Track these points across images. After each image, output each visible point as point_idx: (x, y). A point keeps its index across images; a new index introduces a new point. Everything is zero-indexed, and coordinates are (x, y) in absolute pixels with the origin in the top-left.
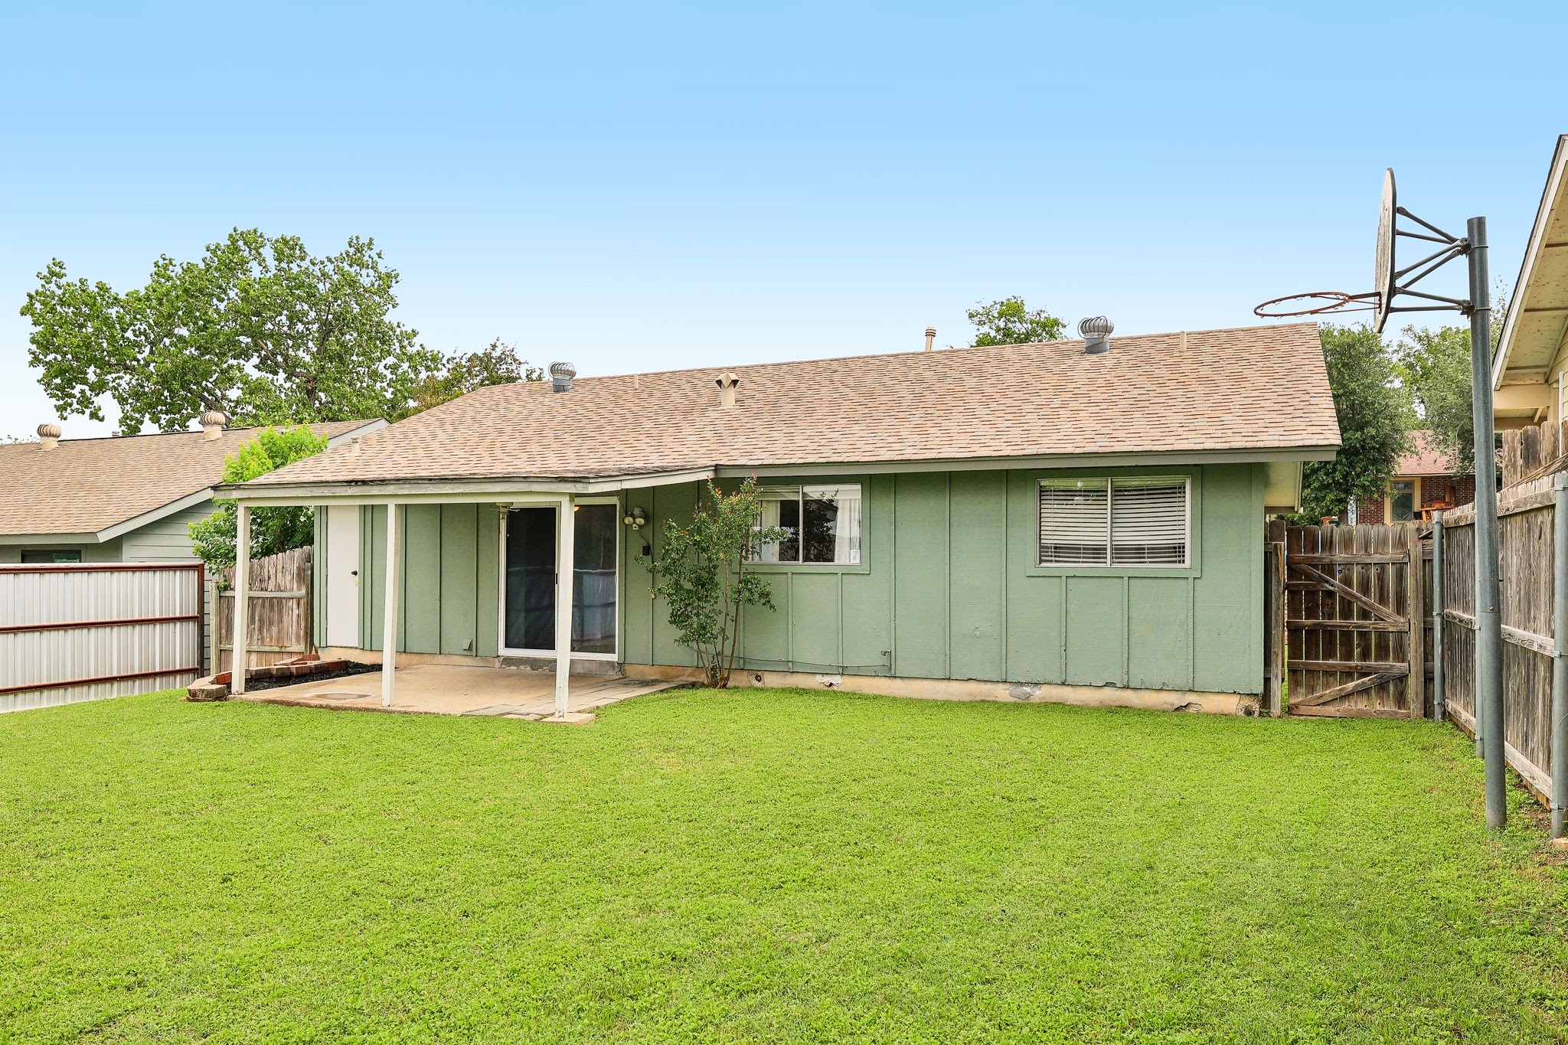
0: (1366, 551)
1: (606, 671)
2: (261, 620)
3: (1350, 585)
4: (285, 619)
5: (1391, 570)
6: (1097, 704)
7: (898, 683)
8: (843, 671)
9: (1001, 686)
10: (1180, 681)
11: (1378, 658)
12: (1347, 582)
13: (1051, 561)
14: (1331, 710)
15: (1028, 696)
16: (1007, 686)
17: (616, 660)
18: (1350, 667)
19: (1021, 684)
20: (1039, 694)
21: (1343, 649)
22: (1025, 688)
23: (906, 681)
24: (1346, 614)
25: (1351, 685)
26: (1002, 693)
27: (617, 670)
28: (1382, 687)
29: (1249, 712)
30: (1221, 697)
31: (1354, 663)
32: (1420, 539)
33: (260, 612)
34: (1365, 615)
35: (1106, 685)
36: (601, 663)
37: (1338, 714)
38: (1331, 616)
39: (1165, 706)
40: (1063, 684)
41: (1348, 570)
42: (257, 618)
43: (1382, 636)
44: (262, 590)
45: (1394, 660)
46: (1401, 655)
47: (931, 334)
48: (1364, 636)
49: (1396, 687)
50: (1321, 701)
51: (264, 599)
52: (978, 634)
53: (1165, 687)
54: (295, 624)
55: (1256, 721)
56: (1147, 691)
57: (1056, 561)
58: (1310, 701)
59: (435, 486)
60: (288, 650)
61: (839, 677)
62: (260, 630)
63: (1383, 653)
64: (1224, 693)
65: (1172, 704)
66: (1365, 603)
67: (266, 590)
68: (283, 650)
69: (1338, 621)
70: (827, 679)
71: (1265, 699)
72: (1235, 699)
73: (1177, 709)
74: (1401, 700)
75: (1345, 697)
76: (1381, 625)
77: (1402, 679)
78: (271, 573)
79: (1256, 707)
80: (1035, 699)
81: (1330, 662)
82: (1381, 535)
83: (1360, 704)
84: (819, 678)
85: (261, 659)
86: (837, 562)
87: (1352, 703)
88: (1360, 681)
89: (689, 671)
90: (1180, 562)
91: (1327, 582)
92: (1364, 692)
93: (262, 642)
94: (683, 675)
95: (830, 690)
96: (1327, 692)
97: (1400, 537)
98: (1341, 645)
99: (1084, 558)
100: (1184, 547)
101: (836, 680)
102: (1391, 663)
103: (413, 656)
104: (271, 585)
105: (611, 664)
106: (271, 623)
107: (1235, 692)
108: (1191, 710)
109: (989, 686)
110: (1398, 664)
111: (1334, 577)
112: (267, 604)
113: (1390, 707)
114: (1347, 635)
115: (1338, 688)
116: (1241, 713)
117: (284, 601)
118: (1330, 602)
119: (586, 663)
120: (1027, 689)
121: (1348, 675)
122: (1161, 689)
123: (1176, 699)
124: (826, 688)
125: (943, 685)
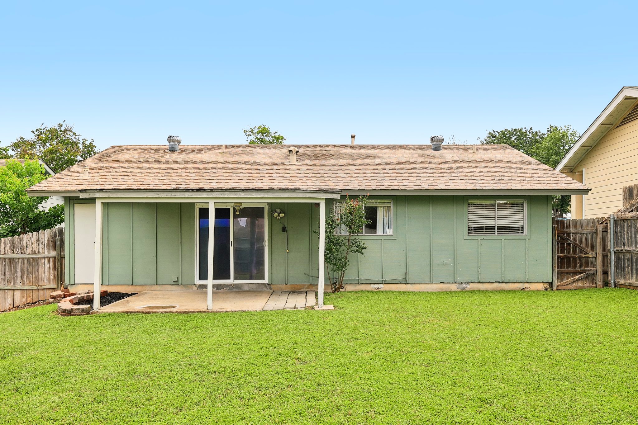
0: (581, 228)
1: (262, 288)
2: (22, 271)
3: (576, 241)
4: (40, 270)
5: (589, 236)
6: (491, 289)
7: (409, 286)
8: (384, 282)
9: (453, 285)
10: (522, 279)
11: (586, 267)
12: (575, 240)
13: (472, 233)
14: (570, 286)
15: (465, 288)
16: (456, 284)
17: (267, 282)
18: (577, 271)
19: (462, 283)
20: (469, 287)
21: (574, 264)
22: (463, 285)
23: (413, 285)
24: (575, 252)
25: (577, 277)
26: (454, 287)
27: (268, 287)
28: (587, 278)
29: (546, 289)
30: (537, 284)
31: (578, 269)
32: (599, 224)
33: (21, 266)
34: (581, 252)
35: (496, 282)
36: (259, 285)
37: (572, 288)
38: (569, 253)
39: (517, 289)
40: (479, 282)
41: (575, 236)
42: (18, 270)
43: (587, 258)
44: (22, 253)
45: (591, 268)
46: (593, 266)
47: (353, 137)
48: (580, 259)
49: (591, 277)
50: (566, 284)
51: (23, 259)
52: (444, 263)
53: (517, 282)
54: (47, 272)
55: (549, 293)
56: (510, 283)
57: (474, 233)
58: (563, 284)
59: (245, 193)
60: (43, 287)
61: (382, 285)
62: (21, 277)
63: (587, 264)
64: (538, 282)
65: (520, 288)
66: (582, 247)
67: (25, 254)
68: (40, 288)
69: (572, 254)
70: (376, 286)
71: (551, 284)
72: (542, 284)
73: (521, 290)
74: (593, 281)
75: (574, 282)
76: (587, 255)
77: (594, 274)
78: (28, 244)
79: (548, 287)
80: (467, 289)
81: (569, 269)
82: (586, 223)
83: (579, 284)
84: (372, 286)
85: (23, 293)
86: (377, 234)
87: (577, 284)
88: (580, 276)
89: (307, 286)
90: (521, 233)
91: (569, 240)
92: (580, 280)
93: (23, 284)
94: (303, 288)
95: (377, 291)
96: (569, 280)
97: (592, 224)
98: (573, 263)
99: (485, 231)
100: (523, 227)
101: (381, 286)
102: (590, 268)
103: (137, 287)
104: (29, 250)
105: (264, 285)
106: (29, 273)
107: (542, 282)
108: (526, 290)
109: (448, 285)
110: (592, 269)
111: (570, 238)
112: (25, 261)
113: (589, 284)
114: (575, 259)
115: (572, 279)
116: (544, 290)
117: (39, 260)
118: (569, 247)
119: (250, 285)
120: (464, 285)
121: (575, 273)
122: (516, 282)
123: (521, 286)
124: (376, 290)
125: (429, 286)
